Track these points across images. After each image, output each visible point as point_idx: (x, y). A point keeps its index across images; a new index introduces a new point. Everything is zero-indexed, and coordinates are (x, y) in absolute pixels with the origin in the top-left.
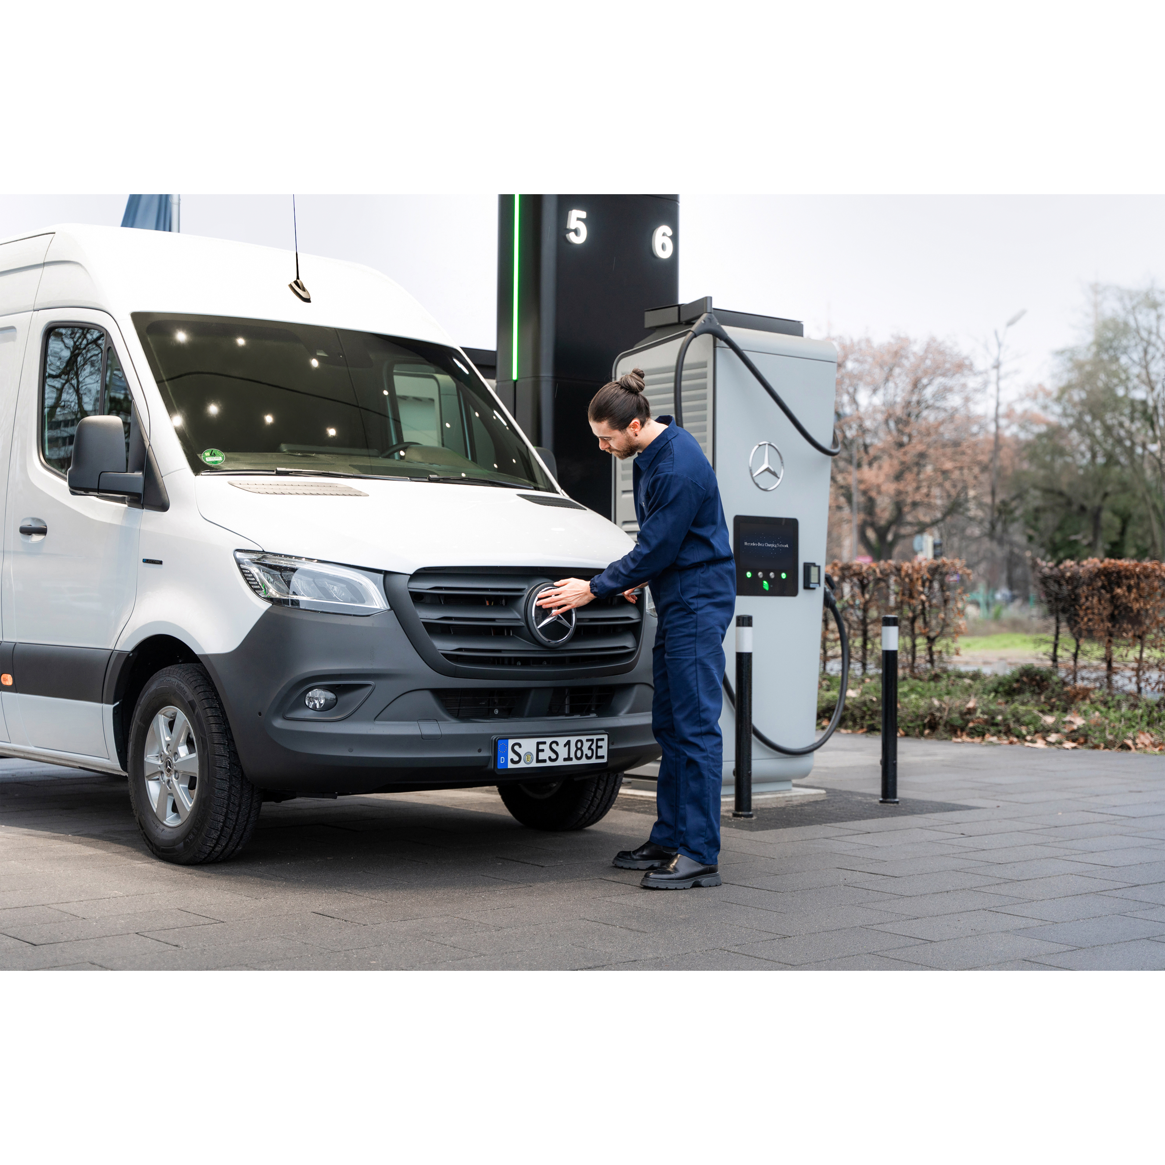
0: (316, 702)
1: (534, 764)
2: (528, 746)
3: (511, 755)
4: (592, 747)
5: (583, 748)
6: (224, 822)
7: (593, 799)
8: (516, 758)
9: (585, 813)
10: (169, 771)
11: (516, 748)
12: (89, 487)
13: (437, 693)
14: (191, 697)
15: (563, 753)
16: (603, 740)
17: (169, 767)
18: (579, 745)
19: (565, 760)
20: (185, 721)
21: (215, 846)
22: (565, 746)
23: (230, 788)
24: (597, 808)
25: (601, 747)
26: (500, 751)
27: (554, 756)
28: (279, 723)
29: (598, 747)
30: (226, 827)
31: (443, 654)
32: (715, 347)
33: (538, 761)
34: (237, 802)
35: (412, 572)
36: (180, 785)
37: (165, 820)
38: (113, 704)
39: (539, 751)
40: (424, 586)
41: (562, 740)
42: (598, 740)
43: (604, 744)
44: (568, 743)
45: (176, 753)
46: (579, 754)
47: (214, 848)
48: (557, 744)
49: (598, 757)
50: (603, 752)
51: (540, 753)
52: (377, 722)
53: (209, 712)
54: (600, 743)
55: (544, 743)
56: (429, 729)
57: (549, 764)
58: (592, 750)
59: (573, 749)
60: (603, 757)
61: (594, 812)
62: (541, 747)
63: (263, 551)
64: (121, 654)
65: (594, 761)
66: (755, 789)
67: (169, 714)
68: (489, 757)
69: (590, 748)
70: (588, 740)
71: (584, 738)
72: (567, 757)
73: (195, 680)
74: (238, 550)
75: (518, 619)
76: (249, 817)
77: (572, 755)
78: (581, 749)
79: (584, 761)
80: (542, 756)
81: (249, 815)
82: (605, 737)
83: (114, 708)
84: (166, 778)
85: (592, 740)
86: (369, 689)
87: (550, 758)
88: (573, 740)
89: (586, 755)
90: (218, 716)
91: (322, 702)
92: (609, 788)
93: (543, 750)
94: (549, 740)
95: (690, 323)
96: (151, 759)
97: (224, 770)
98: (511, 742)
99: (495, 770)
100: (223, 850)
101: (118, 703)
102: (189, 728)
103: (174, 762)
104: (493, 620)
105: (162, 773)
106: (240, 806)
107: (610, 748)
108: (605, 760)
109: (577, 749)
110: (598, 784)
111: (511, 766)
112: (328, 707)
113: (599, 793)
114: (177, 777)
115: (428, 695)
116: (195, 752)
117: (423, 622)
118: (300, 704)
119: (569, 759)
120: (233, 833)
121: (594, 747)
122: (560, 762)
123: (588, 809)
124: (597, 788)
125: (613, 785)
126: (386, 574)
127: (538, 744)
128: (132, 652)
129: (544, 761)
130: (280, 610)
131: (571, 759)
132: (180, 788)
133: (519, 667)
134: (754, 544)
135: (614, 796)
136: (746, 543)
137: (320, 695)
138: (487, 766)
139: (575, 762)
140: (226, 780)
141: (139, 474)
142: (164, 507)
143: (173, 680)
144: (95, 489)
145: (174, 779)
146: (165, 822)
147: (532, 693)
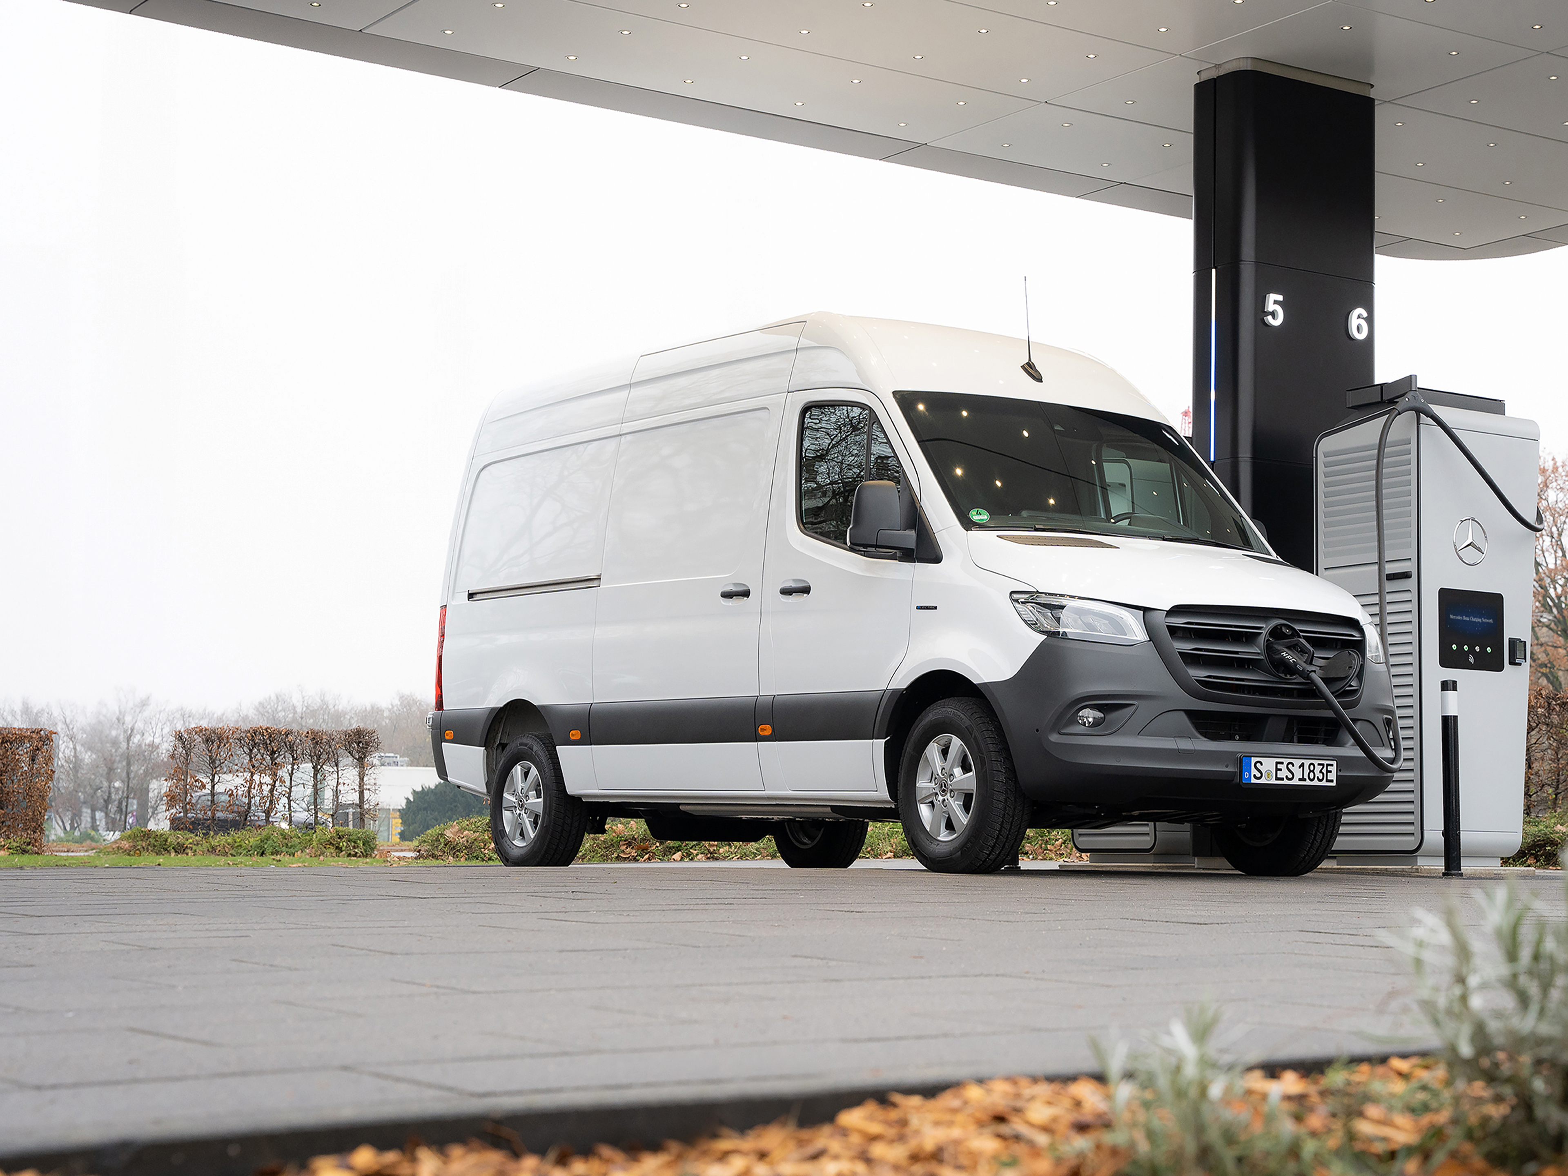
0: (1085, 720)
1: (1273, 781)
2: (1268, 764)
3: (1254, 771)
4: (1323, 771)
5: (1315, 771)
6: (1000, 831)
7: (1313, 842)
8: (1258, 775)
9: (1305, 856)
10: (944, 791)
11: (1258, 765)
12: (869, 543)
13: (1190, 714)
14: (968, 723)
15: (1298, 774)
16: (1332, 765)
17: (944, 788)
18: (1312, 769)
19: (1300, 780)
20: (961, 744)
21: (990, 853)
22: (1300, 767)
23: (1006, 800)
24: (1317, 851)
25: (1330, 772)
26: (1244, 768)
27: (1290, 776)
28: (1054, 738)
29: (1328, 771)
30: (1001, 835)
31: (1197, 680)
32: (1418, 423)
33: (1277, 779)
34: (1011, 813)
35: (1168, 610)
36: (956, 802)
37: (939, 836)
38: (885, 739)
39: (1277, 770)
40: (1178, 621)
41: (1297, 762)
42: (1328, 765)
43: (1333, 769)
44: (1302, 765)
45: (951, 775)
46: (1312, 776)
47: (989, 855)
48: (1293, 765)
49: (1328, 781)
50: (1332, 776)
51: (1278, 772)
52: (1139, 737)
53: (986, 734)
54: (1330, 768)
55: (1282, 763)
56: (1185, 744)
57: (1286, 782)
58: (1323, 774)
59: (1307, 771)
60: (1332, 781)
61: (1313, 856)
62: (1279, 766)
63: (1037, 591)
64: (894, 691)
65: (1324, 783)
66: (1463, 862)
67: (943, 742)
68: (1236, 772)
69: (1321, 772)
70: (1319, 764)
71: (1316, 762)
72: (1301, 777)
73: (971, 708)
74: (1012, 593)
75: (1259, 653)
76: (1020, 828)
77: (1306, 776)
78: (1313, 771)
79: (1316, 783)
80: (1280, 774)
81: (1020, 826)
82: (1334, 763)
83: (885, 742)
84: (940, 798)
85: (1323, 765)
86: (1133, 708)
87: (1287, 776)
88: (1307, 763)
89: (1318, 777)
90: (994, 738)
91: (1091, 720)
92: (1328, 833)
93: (1281, 770)
94: (1286, 761)
95: (1392, 402)
96: (923, 784)
97: (1001, 783)
98: (1254, 760)
99: (1241, 784)
100: (996, 858)
101: (889, 738)
102: (965, 752)
103: (949, 782)
104: (1237, 653)
105: (937, 794)
106: (1013, 817)
107: (1338, 774)
108: (1334, 784)
109: (1311, 771)
110: (1318, 827)
111: (1253, 781)
112: (1097, 723)
113: (1319, 836)
114: (952, 795)
115: (1183, 713)
116: (971, 770)
117: (1179, 652)
118: (1073, 720)
119: (1303, 779)
120: (1006, 841)
121: (1324, 771)
122: (1295, 782)
123: (1308, 852)
124: (1317, 831)
125: (1331, 829)
126: (1145, 610)
127: (1277, 763)
128: (906, 689)
129: (1282, 779)
130: (1053, 641)
131: (1305, 780)
132: (956, 806)
133: (1257, 695)
134: (1459, 618)
135: (1332, 841)
136: (1452, 617)
137: (1088, 714)
138: (1233, 780)
139: (1308, 783)
140: (1003, 793)
141: (912, 533)
142: (937, 559)
143: (950, 710)
144: (874, 545)
145: (949, 798)
146: (939, 838)
147: (1270, 720)
